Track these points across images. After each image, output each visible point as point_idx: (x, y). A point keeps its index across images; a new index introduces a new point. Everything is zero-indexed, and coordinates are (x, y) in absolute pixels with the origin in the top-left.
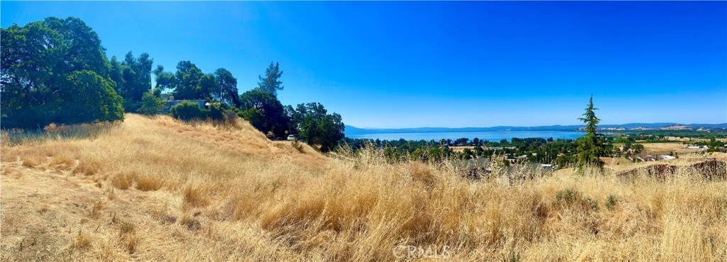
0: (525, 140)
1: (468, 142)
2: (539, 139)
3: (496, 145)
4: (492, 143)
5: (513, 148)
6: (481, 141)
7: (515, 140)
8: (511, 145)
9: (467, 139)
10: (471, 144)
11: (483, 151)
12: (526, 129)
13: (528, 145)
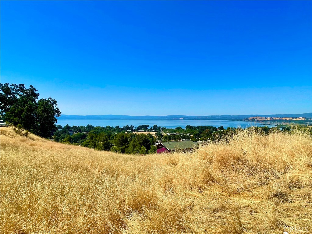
6: (160, 127)
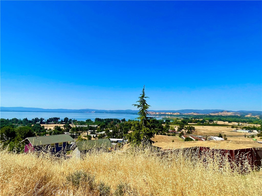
0: (105, 120)
1: (59, 121)
2: (115, 120)
3: (82, 123)
4: (79, 122)
5: (95, 126)
7: (98, 120)
8: (94, 124)
9: (59, 119)
10: (62, 122)
11: (71, 128)
12: (107, 112)
13: (107, 124)
